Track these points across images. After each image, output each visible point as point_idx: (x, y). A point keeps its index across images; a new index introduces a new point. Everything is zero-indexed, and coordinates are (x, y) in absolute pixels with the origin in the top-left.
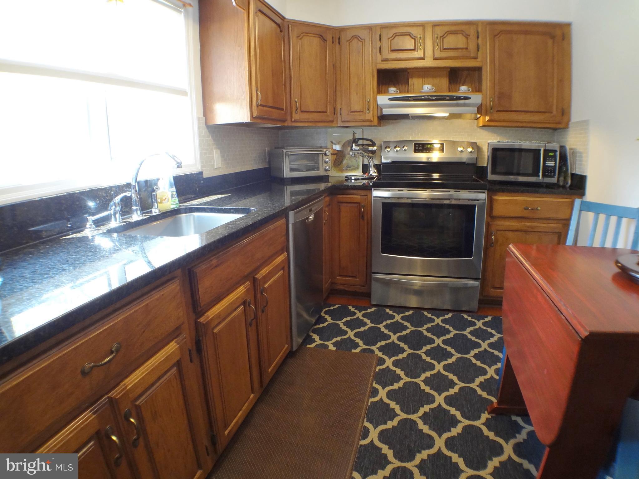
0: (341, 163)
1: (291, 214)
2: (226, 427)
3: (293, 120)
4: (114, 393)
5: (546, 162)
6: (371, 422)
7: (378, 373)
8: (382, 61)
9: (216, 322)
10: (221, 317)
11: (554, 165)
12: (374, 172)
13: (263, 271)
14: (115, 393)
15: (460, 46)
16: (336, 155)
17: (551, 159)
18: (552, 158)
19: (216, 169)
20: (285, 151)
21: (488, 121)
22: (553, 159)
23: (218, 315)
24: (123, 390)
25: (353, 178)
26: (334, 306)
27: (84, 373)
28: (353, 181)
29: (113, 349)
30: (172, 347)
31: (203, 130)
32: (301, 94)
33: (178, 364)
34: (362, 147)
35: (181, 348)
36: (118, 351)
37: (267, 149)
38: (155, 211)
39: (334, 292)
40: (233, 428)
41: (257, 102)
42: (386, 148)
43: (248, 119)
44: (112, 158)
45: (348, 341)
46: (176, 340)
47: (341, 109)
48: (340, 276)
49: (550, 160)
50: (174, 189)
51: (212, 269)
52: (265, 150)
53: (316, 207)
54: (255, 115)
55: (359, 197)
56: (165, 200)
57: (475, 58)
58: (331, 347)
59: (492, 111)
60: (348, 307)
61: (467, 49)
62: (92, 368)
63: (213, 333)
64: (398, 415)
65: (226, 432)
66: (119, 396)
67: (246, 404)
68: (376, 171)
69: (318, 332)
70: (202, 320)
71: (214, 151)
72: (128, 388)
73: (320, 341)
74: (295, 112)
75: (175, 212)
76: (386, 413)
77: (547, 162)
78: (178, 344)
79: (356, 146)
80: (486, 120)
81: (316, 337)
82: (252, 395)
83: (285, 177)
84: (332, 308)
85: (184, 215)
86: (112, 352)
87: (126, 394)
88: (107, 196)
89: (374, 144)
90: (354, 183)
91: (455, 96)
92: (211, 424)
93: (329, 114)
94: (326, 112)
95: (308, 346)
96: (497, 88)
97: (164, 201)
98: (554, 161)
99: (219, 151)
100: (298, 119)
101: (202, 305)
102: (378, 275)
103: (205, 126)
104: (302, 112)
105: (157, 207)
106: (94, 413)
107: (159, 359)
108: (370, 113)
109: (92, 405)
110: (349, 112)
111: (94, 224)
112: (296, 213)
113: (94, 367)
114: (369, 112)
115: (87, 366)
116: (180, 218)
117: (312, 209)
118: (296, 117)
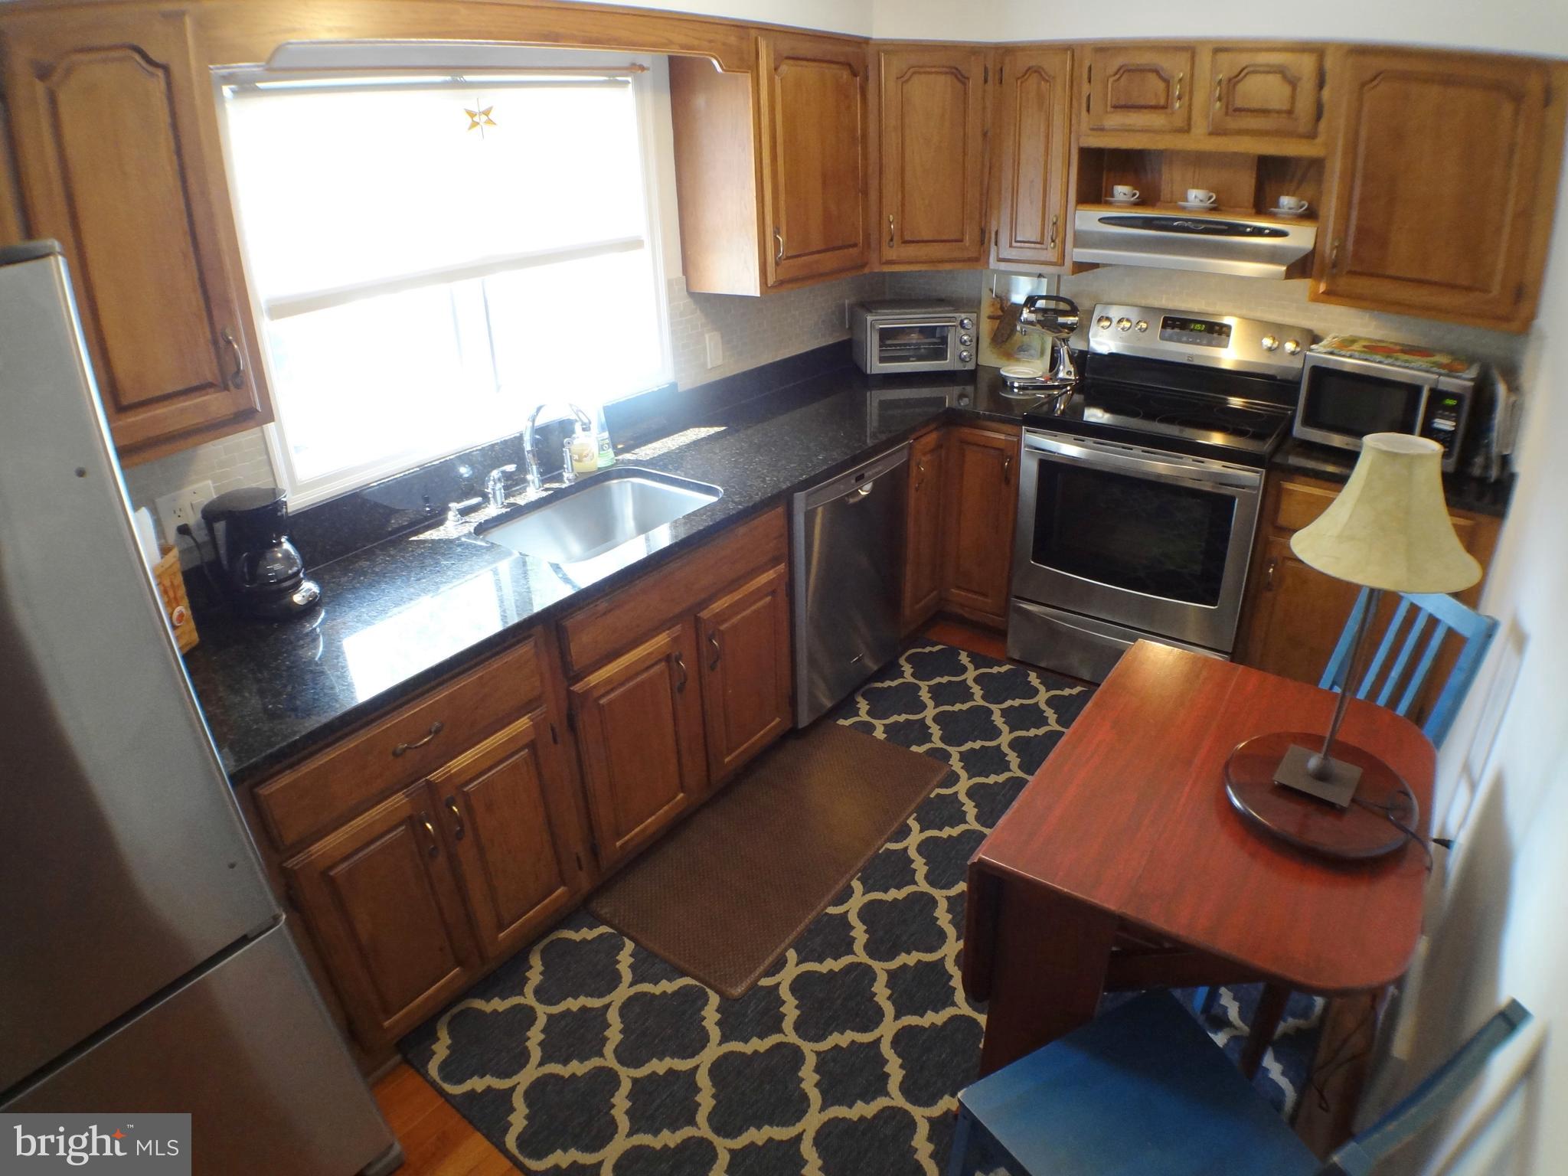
0: (1007, 339)
1: (800, 497)
2: (619, 836)
3: (884, 260)
4: (433, 776)
5: (1435, 418)
6: (864, 883)
7: (928, 801)
8: (1092, 129)
9: (602, 691)
10: (611, 684)
11: (1453, 429)
12: (1069, 373)
13: (719, 603)
14: (435, 776)
15: (1275, 105)
16: (998, 321)
17: (1447, 413)
18: (1451, 412)
19: (711, 369)
20: (870, 318)
21: (1323, 293)
22: (1453, 415)
23: (609, 680)
24: (447, 772)
25: (1016, 385)
26: (933, 647)
27: (395, 754)
28: (1016, 390)
29: (433, 730)
30: (523, 723)
31: (681, 303)
32: (903, 205)
33: (532, 746)
34: (1043, 316)
35: (536, 726)
36: (437, 732)
37: (847, 302)
38: (568, 477)
39: (939, 617)
40: (632, 839)
41: (776, 255)
42: (1100, 320)
43: (756, 291)
44: (499, 388)
45: (917, 726)
46: (530, 715)
47: (997, 233)
48: (959, 588)
49: (1446, 416)
50: (606, 434)
51: (598, 617)
52: (844, 305)
53: (880, 468)
54: (771, 281)
55: (1002, 437)
56: (585, 456)
57: (1312, 135)
58: (879, 734)
59: (1335, 271)
60: (959, 654)
61: (1290, 112)
62: (405, 750)
63: (599, 704)
64: (915, 883)
65: (618, 844)
66: (439, 780)
67: (666, 808)
68: (1072, 370)
69: (872, 696)
70: (577, 688)
71: (707, 336)
72: (452, 772)
73: (867, 716)
74: (889, 244)
75: (599, 479)
76: (898, 875)
77: (1437, 420)
78: (532, 720)
79: (1030, 312)
80: (1321, 291)
81: (863, 706)
82: (681, 795)
83: (868, 372)
84: (928, 649)
85: (615, 481)
86: (430, 733)
87: (450, 778)
88: (485, 461)
89: (1073, 311)
90: (1018, 394)
91: (1250, 226)
92: (591, 827)
93: (967, 244)
94: (961, 241)
95: (841, 722)
96: (1354, 214)
97: (584, 459)
98: (1454, 419)
99: (717, 335)
100: (894, 258)
101: (576, 668)
102: (1022, 603)
103: (686, 293)
104: (905, 242)
105: (570, 471)
106: (407, 797)
107: (500, 739)
108: (1057, 248)
109: (407, 786)
110: (1013, 240)
111: (460, 514)
112: (808, 496)
113: (407, 748)
114: (1055, 246)
115: (402, 746)
116: (609, 488)
117: (866, 475)
118: (891, 254)
